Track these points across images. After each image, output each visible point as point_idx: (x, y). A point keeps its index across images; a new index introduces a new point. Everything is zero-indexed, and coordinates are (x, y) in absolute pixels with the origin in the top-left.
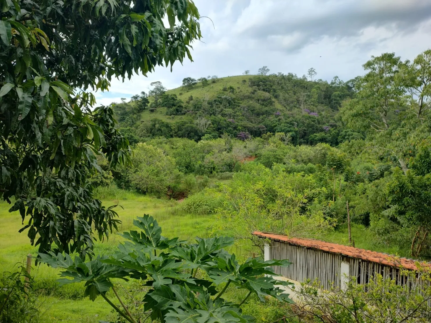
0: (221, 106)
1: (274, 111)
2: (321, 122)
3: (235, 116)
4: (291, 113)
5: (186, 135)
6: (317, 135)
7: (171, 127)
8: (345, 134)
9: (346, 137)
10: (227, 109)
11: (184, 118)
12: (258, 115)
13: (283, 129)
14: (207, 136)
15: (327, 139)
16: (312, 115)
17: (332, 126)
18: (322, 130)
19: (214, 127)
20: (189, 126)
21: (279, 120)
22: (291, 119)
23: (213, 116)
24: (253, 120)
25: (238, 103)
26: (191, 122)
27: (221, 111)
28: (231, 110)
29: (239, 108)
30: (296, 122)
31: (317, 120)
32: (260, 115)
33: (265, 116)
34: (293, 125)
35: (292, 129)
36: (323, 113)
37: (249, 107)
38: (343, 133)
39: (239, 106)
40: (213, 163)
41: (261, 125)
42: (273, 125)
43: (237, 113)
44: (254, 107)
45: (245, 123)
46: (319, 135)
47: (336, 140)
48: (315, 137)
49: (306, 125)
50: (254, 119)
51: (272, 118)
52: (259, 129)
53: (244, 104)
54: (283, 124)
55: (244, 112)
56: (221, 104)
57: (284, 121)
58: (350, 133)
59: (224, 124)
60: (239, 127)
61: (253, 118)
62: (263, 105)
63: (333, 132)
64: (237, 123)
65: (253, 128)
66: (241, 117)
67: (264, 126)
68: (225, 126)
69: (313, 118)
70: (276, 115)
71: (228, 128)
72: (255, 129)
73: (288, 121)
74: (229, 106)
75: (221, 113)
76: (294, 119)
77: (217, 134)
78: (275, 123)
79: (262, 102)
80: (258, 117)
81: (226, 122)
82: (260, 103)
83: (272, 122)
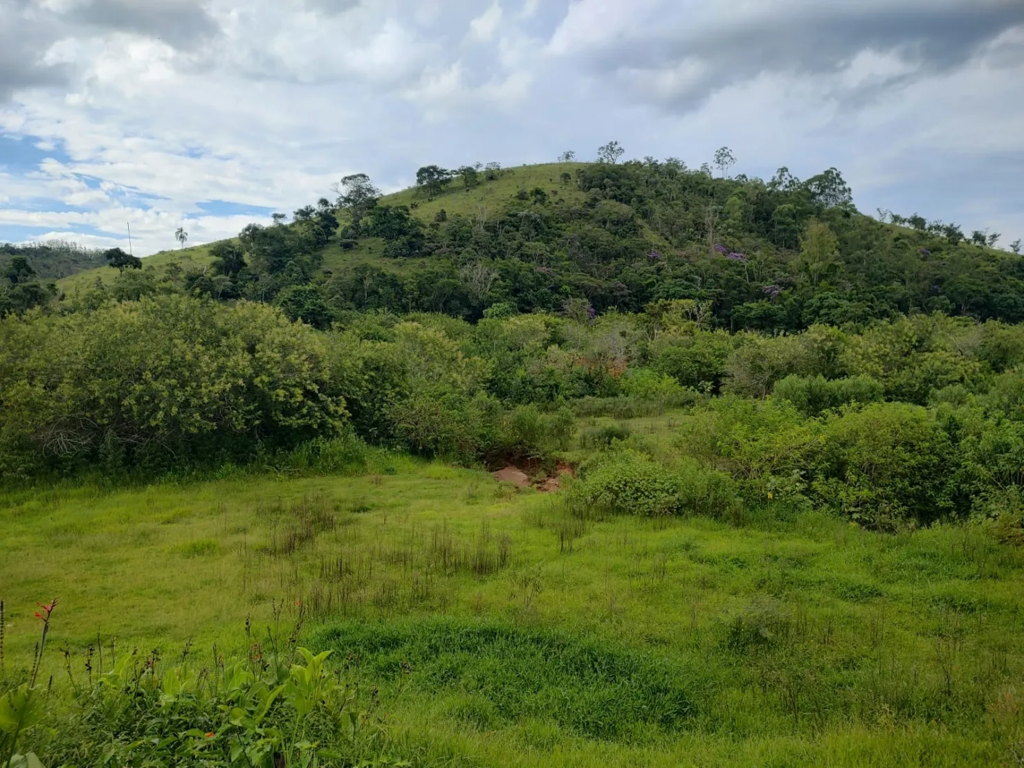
0: (518, 235)
1: (643, 249)
2: (756, 275)
3: (551, 259)
4: (684, 253)
5: (441, 305)
6: (753, 305)
7: (403, 284)
8: (819, 304)
9: (822, 312)
10: (531, 244)
11: (431, 265)
12: (606, 257)
13: (672, 291)
14: (495, 308)
15: (775, 315)
16: (732, 257)
17: (786, 285)
18: (760, 295)
19: (505, 287)
20: (449, 284)
21: (659, 270)
22: (686, 268)
23: (498, 259)
24: (594, 269)
25: (558, 229)
26: (451, 275)
27: (519, 248)
28: (541, 244)
29: (560, 241)
30: (697, 274)
31: (748, 270)
32: (610, 258)
33: (622, 260)
34: (692, 280)
35: (693, 291)
37: (583, 239)
38: (815, 301)
39: (560, 236)
40: (552, 372)
41: (616, 282)
42: (644, 283)
43: (557, 253)
44: (595, 239)
45: (579, 277)
46: (755, 307)
47: (798, 318)
48: (747, 313)
49: (722, 282)
50: (598, 268)
51: (640, 265)
52: (612, 292)
53: (571, 231)
54: (668, 281)
55: (573, 250)
56: (518, 230)
57: (671, 272)
58: (832, 301)
59: (529, 279)
60: (565, 287)
61: (594, 264)
62: (615, 234)
63: (791, 299)
64: (560, 277)
65: (599, 290)
66: (567, 263)
67: (624, 286)
68: (533, 284)
69: (738, 266)
70: (649, 259)
71: (538, 289)
72: (603, 293)
73: (680, 274)
74: (537, 235)
75: (519, 252)
76: (693, 269)
77: (516, 302)
78: (650, 277)
79: (613, 228)
80: (605, 262)
81: (533, 274)
82: (609, 230)
83: (641, 275)
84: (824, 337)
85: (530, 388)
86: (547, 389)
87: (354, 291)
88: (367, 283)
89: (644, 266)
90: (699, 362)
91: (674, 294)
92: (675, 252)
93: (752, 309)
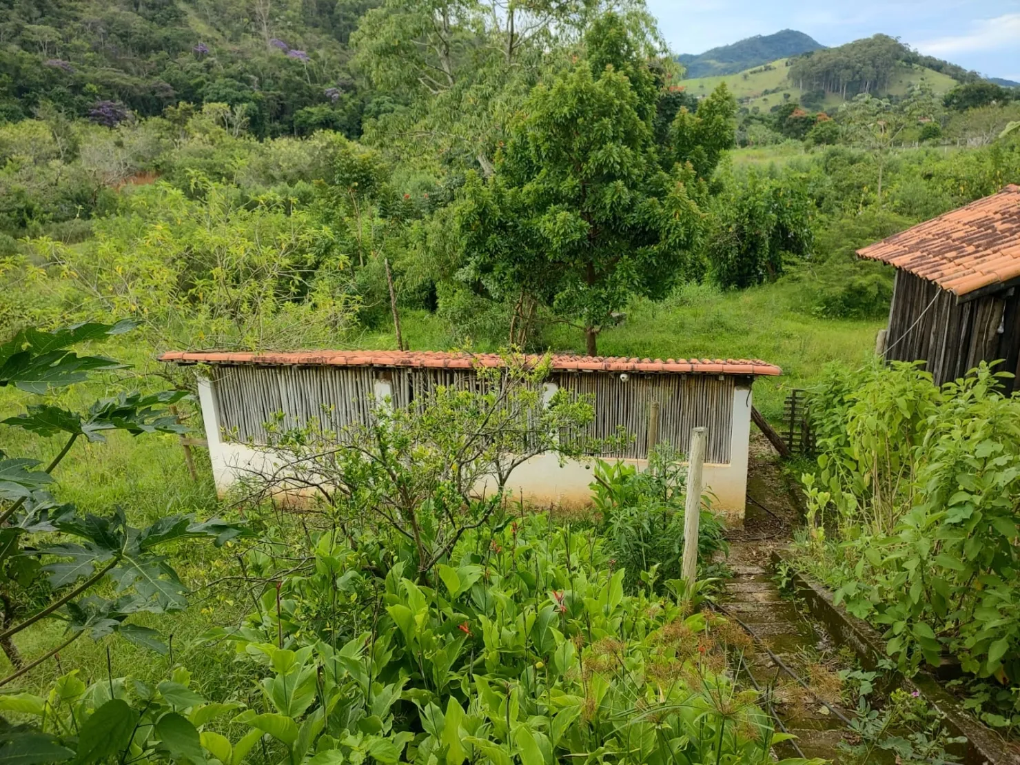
0: (14, 15)
1: (188, 41)
2: (317, 76)
3: (68, 49)
4: (237, 48)
6: (313, 110)
8: (376, 109)
10: (36, 27)
12: (143, 49)
13: (222, 93)
15: (337, 120)
16: (294, 55)
17: (346, 88)
18: (323, 99)
21: (209, 67)
22: (239, 66)
24: (129, 64)
25: (72, 9)
27: (17, 33)
28: (49, 29)
29: (77, 25)
30: (254, 73)
31: (308, 70)
32: (149, 51)
33: (164, 53)
34: (248, 82)
35: (247, 93)
36: (321, 52)
37: (109, 24)
38: (372, 106)
39: (76, 19)
40: (20, 194)
41: (159, 81)
42: (192, 82)
43: (76, 42)
44: (125, 25)
45: (107, 73)
46: (317, 112)
47: (358, 124)
48: (308, 118)
49: (281, 83)
50: (133, 62)
51: (187, 60)
52: (153, 93)
54: (220, 80)
55: (96, 39)
57: (223, 71)
58: (388, 106)
59: (36, 75)
60: (89, 86)
61: (129, 57)
62: (153, 20)
63: (350, 104)
64: (82, 73)
65: (136, 90)
66: (91, 54)
67: (168, 85)
68: (42, 81)
69: (298, 66)
70: (196, 54)
71: (52, 88)
72: (142, 94)
73: (233, 73)
74: (43, 16)
75: (18, 38)
76: (248, 67)
77: (19, 104)
78: (198, 76)
79: (148, 12)
80: (144, 55)
81: (42, 68)
82: (143, 14)
83: (188, 72)
86: (15, 213)
89: (191, 62)
90: (219, 173)
91: (225, 96)
92: (229, 47)
93: (312, 114)
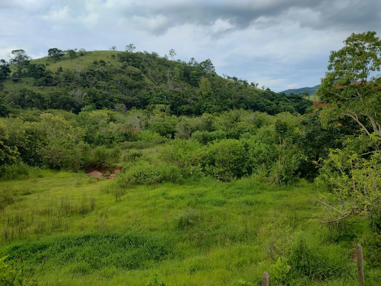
0: (95, 78)
1: (145, 86)
2: (185, 96)
3: (109, 88)
4: (160, 87)
5: (62, 106)
6: (184, 107)
7: (44, 98)
8: (206, 106)
9: (207, 109)
10: (100, 82)
11: (56, 90)
12: (131, 88)
13: (156, 101)
14: (86, 107)
15: (192, 110)
16: (177, 89)
17: (194, 99)
18: (187, 103)
19: (90, 99)
20: (65, 98)
21: (151, 93)
22: (161, 93)
23: (86, 87)
24: (126, 93)
25: (111, 76)
26: (66, 94)
27: (95, 84)
28: (104, 82)
29: (112, 81)
30: (165, 95)
31: (182, 94)
32: (132, 89)
33: (137, 89)
34: (163, 97)
35: (163, 101)
36: (185, 88)
37: (121, 81)
38: (204, 105)
39: (112, 79)
41: (135, 98)
42: (146, 98)
43: (111, 86)
44: (126, 81)
45: (120, 95)
46: (185, 107)
47: (199, 111)
48: (182, 109)
49: (173, 98)
50: (128, 92)
51: (144, 92)
52: (134, 101)
53: (116, 77)
54: (155, 98)
55: (118, 85)
56: (94, 76)
57: (155, 94)
58: (210, 105)
59: (100, 96)
60: (115, 99)
61: (126, 91)
62: (134, 79)
63: (197, 105)
64: (113, 96)
65: (128, 100)
66: (116, 90)
67: (138, 99)
68: (102, 98)
69: (179, 93)
70: (147, 89)
71: (104, 100)
72: (130, 102)
73: (158, 95)
74: (102, 79)
75: (95, 85)
76: (163, 93)
77: (95, 105)
78: (147, 96)
79: (133, 77)
80: (131, 90)
81: (102, 94)
82: (131, 78)
83: (144, 95)
84: (207, 118)
85: (102, 139)
86: (109, 139)
87: (20, 100)
88: (27, 97)
89: (146, 92)
90: (166, 127)
91: (157, 102)
92: (157, 87)
93: (184, 108)
